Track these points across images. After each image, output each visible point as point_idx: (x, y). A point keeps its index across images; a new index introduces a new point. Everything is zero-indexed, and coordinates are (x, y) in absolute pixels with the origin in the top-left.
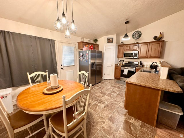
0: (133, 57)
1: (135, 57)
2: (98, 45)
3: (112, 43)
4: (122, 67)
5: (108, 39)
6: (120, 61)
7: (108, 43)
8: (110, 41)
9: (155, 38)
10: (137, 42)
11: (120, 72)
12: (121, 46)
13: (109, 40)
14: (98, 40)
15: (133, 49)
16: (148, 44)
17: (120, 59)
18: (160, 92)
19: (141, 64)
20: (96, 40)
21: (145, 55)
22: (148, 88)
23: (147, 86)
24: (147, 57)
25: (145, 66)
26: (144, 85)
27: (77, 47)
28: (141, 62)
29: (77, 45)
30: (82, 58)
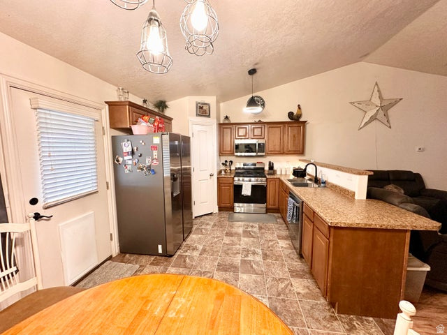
0: (254, 154)
1: (259, 154)
2: (170, 119)
3: (209, 116)
4: (236, 179)
5: (197, 104)
6: (223, 164)
7: (198, 115)
8: (203, 111)
9: (291, 115)
10: (260, 121)
11: (232, 190)
12: (225, 126)
13: (201, 108)
14: (167, 103)
15: (254, 136)
16: (282, 125)
17: (223, 159)
18: (408, 235)
19: (271, 167)
20: (162, 105)
21: (277, 149)
22: (386, 230)
23: (383, 227)
24: (282, 153)
25: (278, 172)
26: (378, 227)
27: (106, 121)
28: (270, 163)
29: (103, 111)
30: (130, 162)
